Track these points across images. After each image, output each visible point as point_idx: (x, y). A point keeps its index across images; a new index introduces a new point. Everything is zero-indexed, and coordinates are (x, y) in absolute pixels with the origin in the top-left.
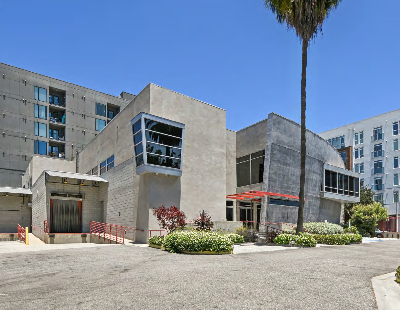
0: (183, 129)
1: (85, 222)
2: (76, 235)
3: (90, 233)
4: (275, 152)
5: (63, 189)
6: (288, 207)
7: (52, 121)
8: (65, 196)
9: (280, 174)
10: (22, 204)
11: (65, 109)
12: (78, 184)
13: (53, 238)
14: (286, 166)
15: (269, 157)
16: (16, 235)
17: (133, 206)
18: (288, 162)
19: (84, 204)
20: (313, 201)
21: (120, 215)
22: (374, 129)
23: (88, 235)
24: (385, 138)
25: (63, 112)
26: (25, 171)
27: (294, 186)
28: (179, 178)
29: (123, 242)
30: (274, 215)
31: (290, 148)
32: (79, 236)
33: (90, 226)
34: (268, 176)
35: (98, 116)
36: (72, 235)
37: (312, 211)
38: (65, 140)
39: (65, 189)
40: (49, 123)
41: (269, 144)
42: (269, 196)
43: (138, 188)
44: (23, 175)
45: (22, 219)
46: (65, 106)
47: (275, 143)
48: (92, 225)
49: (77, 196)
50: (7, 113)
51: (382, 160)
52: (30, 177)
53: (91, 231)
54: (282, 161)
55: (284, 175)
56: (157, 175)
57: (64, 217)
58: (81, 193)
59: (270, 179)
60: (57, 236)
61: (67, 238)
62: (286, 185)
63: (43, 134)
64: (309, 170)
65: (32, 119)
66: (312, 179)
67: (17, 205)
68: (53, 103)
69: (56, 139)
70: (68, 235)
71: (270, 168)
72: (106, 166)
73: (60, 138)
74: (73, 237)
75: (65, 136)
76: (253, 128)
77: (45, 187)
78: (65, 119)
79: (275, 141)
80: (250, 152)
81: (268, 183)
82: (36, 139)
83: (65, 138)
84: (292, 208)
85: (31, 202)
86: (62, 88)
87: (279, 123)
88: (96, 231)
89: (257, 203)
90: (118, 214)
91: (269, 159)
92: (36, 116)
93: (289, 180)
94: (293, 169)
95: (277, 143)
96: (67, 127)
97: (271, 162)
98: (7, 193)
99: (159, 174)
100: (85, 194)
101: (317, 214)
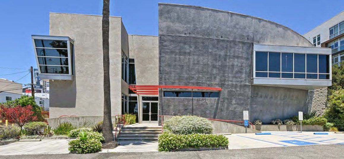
4: (165, 43)
6: (192, 99)
9: (175, 66)
14: (185, 56)
18: (187, 51)
20: (237, 91)
27: (201, 76)
30: (172, 107)
31: (188, 35)
37: (236, 101)
42: (162, 89)
47: (165, 34)
54: (177, 51)
55: (183, 66)
56: (52, 81)
59: (161, 72)
62: (186, 76)
64: (226, 55)
71: (160, 61)
79: (165, 31)
81: (159, 76)
84: (198, 99)
87: (168, 12)
93: (190, 70)
94: (196, 57)
95: (168, 34)
99: (54, 80)
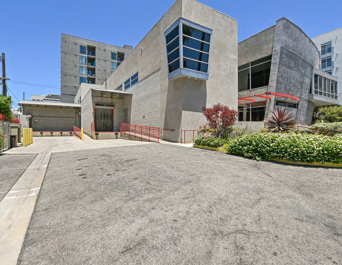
0: (211, 35)
1: (115, 124)
2: (111, 133)
3: (120, 131)
4: (283, 56)
5: (102, 101)
6: (288, 109)
7: (89, 65)
8: (103, 105)
9: (285, 77)
10: (75, 113)
11: (95, 58)
12: (111, 97)
13: (97, 135)
14: (290, 70)
15: (278, 60)
16: (73, 133)
17: (160, 109)
18: (292, 66)
19: (115, 111)
20: (304, 103)
21: (144, 118)
22: (322, 45)
23: (119, 133)
24: (334, 51)
25: (94, 59)
26: (76, 95)
27: (294, 89)
28: (204, 82)
29: (158, 141)
31: (293, 52)
32: (113, 134)
33: (120, 127)
34: (276, 79)
35: (112, 60)
36: (109, 133)
37: (302, 112)
38: (95, 76)
39: (103, 101)
40: (87, 67)
41: (278, 48)
42: (276, 98)
43: (166, 94)
44: (75, 97)
45: (75, 122)
46: (95, 56)
47: (284, 47)
48: (121, 126)
49: (110, 106)
50: (67, 63)
51: (331, 70)
52: (80, 97)
53: (121, 130)
54: (287, 65)
55: (288, 78)
56: (189, 79)
57: (103, 121)
58: (113, 103)
59: (278, 82)
60: (100, 134)
61: (106, 135)
62: (288, 87)
63: (84, 73)
64: (304, 74)
65: (79, 65)
66: (305, 83)
67: (73, 114)
68: (89, 55)
69: (91, 76)
70: (107, 133)
71: (278, 71)
72: (130, 83)
73: (93, 75)
74: (110, 135)
75: (95, 73)
76: (253, 39)
77: (91, 100)
78: (95, 63)
79: (284, 44)
80: (249, 61)
81: (276, 86)
82: (81, 76)
83: (95, 75)
85: (81, 112)
86: (94, 45)
87: (288, 28)
88: (125, 130)
89: (246, 107)
90: (143, 117)
91: (278, 62)
92: (81, 63)
93: (290, 83)
94: (294, 72)
96: (96, 68)
97: (279, 65)
98: (68, 107)
99: (191, 77)
100: (115, 104)
101: (305, 115)
